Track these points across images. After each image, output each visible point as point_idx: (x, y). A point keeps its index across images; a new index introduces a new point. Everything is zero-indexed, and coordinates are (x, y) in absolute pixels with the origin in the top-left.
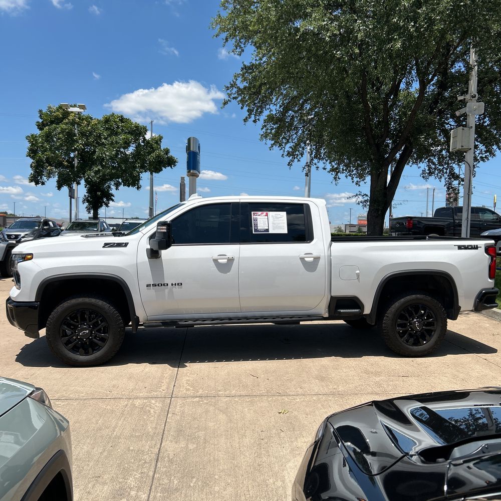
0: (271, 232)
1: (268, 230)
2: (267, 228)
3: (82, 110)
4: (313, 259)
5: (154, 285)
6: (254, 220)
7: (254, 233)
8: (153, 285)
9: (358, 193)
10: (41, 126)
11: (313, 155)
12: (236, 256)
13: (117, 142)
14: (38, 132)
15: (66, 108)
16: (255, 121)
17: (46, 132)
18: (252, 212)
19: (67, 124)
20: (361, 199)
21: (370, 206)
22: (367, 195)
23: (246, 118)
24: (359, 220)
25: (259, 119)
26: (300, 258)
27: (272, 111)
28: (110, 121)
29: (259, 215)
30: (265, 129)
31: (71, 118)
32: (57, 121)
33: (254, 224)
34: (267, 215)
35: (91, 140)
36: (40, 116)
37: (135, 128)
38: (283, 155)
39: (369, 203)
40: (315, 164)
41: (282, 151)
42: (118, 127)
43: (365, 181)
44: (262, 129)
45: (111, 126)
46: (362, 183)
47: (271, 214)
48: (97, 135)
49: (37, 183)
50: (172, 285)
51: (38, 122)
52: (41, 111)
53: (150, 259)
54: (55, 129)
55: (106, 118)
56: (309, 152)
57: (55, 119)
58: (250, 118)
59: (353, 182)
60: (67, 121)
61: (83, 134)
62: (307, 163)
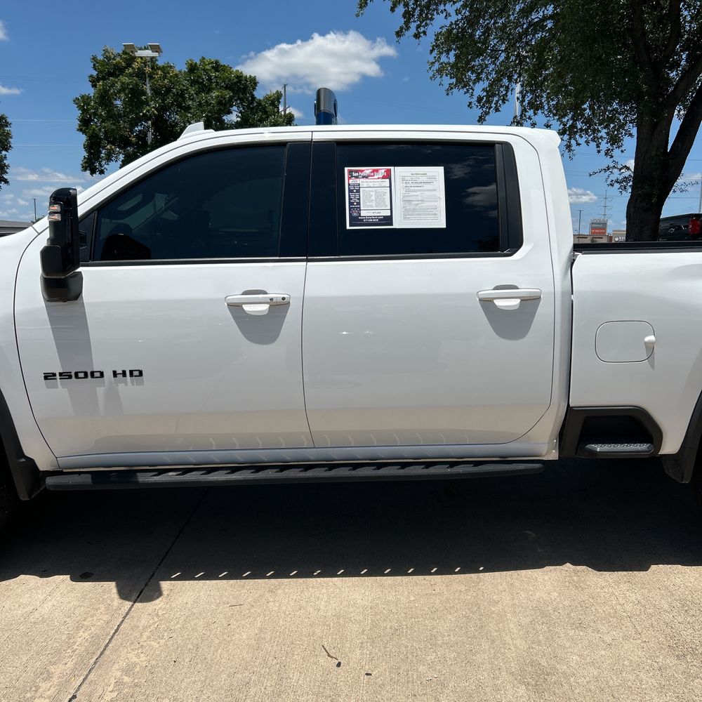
0: (398, 224)
1: (388, 220)
2: (388, 214)
3: (156, 54)
4: (518, 301)
5: (65, 375)
6: (350, 191)
7: (348, 227)
8: (61, 374)
9: (612, 165)
10: (94, 82)
11: (527, 102)
12: (294, 296)
13: (208, 104)
14: (91, 92)
15: (132, 52)
16: (417, 36)
17: (100, 90)
18: (346, 169)
19: (130, 75)
20: (616, 175)
21: (633, 187)
22: (628, 169)
23: (401, 28)
24: (593, 228)
25: (424, 33)
26: (481, 300)
27: (450, 16)
28: (198, 70)
29: (367, 177)
30: (436, 52)
31: (135, 65)
32: (116, 71)
33: (351, 204)
34: (388, 176)
35: (169, 100)
36: (94, 65)
37: (236, 80)
38: (470, 103)
39: (631, 183)
40: (530, 118)
41: (468, 95)
42: (210, 79)
43: (623, 148)
44: (432, 51)
45: (199, 77)
46: (616, 152)
47: (399, 172)
48: (178, 93)
49: (93, 172)
50: (115, 374)
51: (91, 76)
52: (94, 58)
53: (50, 303)
54: (113, 85)
55: (191, 64)
56: (518, 99)
57: (115, 69)
58: (408, 28)
59: (599, 152)
60: (131, 70)
61: (156, 92)
62: (515, 117)
